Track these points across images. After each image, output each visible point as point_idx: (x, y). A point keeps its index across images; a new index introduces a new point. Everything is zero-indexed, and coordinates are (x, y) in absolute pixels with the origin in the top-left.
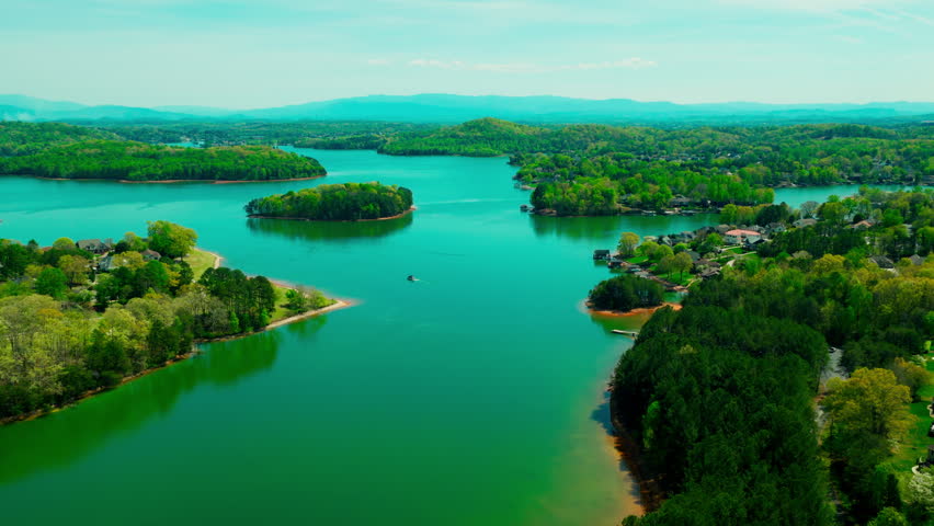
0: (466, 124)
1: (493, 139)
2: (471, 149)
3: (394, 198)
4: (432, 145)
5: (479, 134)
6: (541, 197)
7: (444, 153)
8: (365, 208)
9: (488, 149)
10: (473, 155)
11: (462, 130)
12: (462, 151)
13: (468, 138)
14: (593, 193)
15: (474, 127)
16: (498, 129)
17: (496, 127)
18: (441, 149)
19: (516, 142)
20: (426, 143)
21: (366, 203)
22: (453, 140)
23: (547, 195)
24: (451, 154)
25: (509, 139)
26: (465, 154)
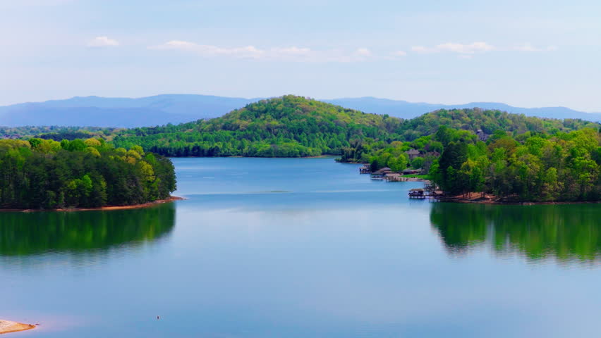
0: (249, 108)
1: (300, 131)
2: (264, 145)
3: (137, 166)
4: (190, 140)
5: (275, 123)
6: (458, 167)
7: (211, 153)
8: (73, 184)
9: (294, 145)
10: (267, 154)
11: (243, 117)
12: (246, 150)
13: (255, 129)
14: (573, 154)
15: (265, 112)
16: (309, 115)
17: (304, 110)
18: (206, 146)
19: (343, 135)
20: (179, 138)
21: (77, 174)
22: (228, 133)
23: (471, 162)
24: (226, 155)
25: (331, 130)
26: (252, 154)
